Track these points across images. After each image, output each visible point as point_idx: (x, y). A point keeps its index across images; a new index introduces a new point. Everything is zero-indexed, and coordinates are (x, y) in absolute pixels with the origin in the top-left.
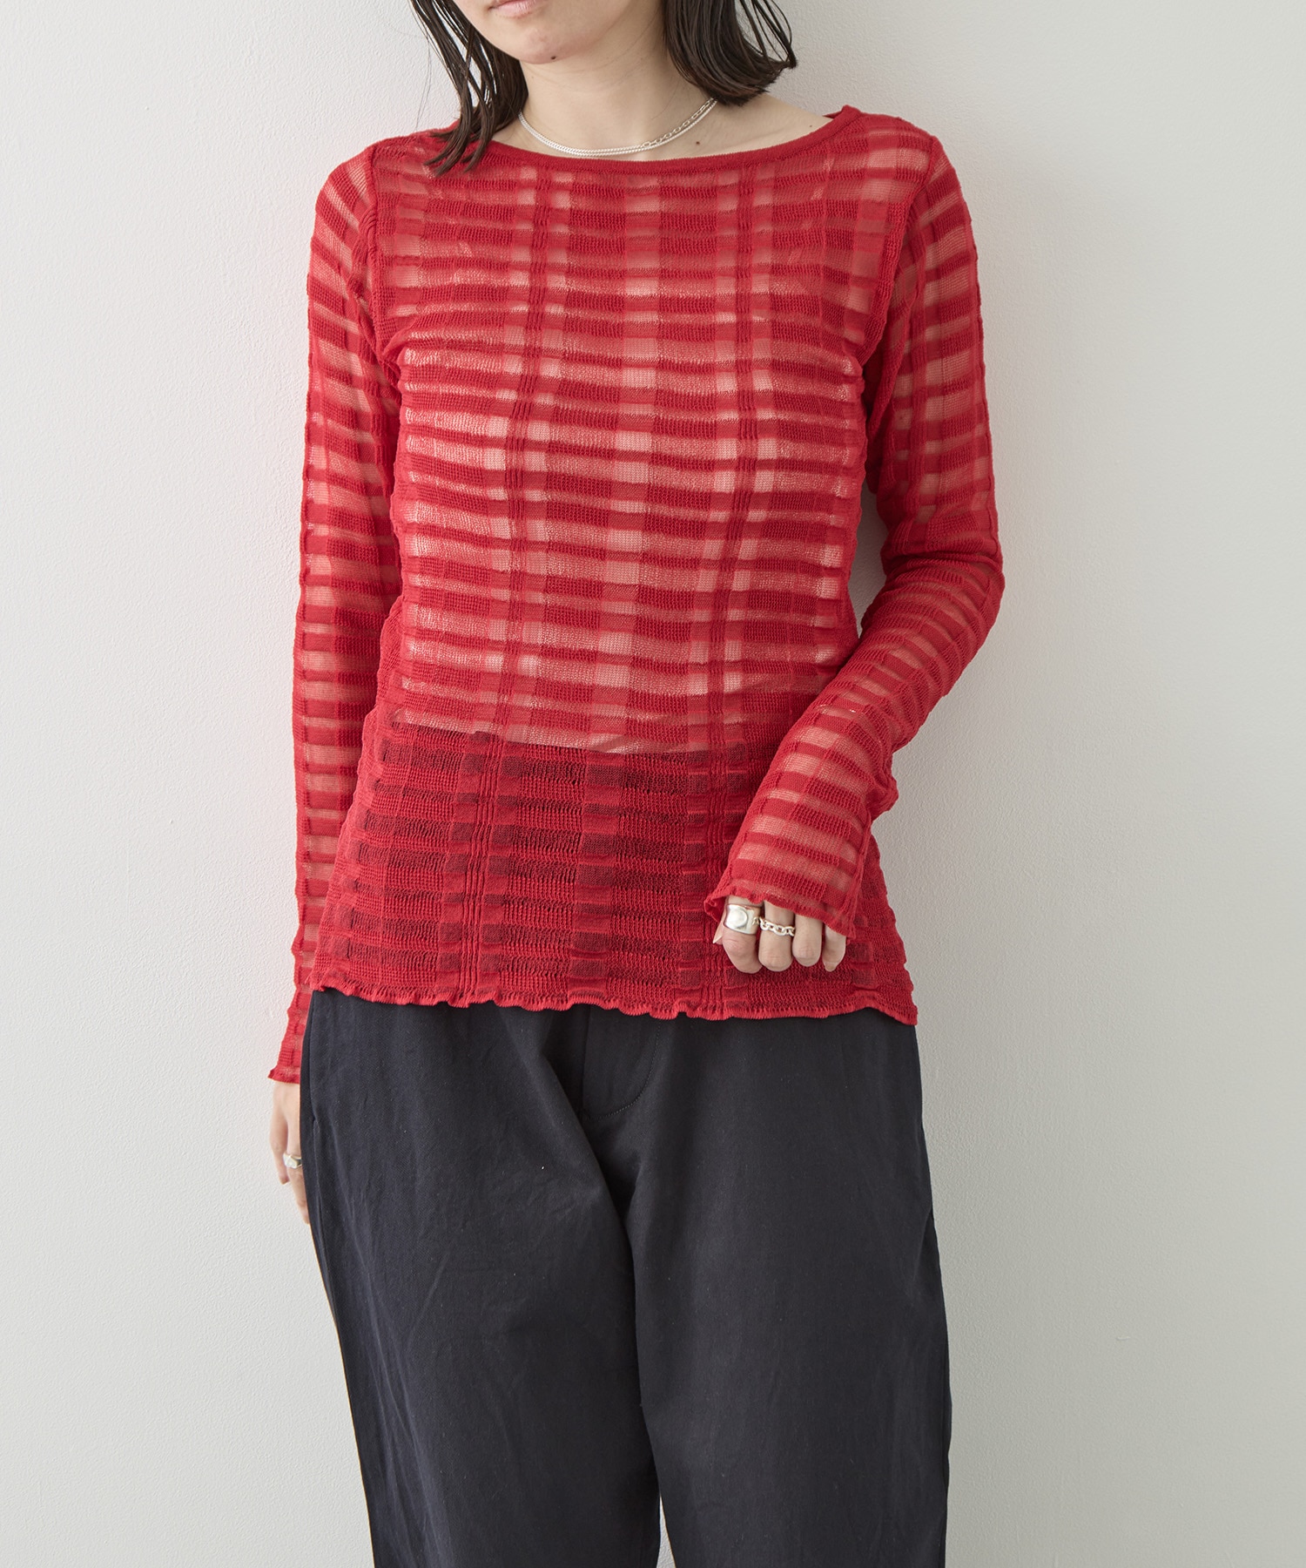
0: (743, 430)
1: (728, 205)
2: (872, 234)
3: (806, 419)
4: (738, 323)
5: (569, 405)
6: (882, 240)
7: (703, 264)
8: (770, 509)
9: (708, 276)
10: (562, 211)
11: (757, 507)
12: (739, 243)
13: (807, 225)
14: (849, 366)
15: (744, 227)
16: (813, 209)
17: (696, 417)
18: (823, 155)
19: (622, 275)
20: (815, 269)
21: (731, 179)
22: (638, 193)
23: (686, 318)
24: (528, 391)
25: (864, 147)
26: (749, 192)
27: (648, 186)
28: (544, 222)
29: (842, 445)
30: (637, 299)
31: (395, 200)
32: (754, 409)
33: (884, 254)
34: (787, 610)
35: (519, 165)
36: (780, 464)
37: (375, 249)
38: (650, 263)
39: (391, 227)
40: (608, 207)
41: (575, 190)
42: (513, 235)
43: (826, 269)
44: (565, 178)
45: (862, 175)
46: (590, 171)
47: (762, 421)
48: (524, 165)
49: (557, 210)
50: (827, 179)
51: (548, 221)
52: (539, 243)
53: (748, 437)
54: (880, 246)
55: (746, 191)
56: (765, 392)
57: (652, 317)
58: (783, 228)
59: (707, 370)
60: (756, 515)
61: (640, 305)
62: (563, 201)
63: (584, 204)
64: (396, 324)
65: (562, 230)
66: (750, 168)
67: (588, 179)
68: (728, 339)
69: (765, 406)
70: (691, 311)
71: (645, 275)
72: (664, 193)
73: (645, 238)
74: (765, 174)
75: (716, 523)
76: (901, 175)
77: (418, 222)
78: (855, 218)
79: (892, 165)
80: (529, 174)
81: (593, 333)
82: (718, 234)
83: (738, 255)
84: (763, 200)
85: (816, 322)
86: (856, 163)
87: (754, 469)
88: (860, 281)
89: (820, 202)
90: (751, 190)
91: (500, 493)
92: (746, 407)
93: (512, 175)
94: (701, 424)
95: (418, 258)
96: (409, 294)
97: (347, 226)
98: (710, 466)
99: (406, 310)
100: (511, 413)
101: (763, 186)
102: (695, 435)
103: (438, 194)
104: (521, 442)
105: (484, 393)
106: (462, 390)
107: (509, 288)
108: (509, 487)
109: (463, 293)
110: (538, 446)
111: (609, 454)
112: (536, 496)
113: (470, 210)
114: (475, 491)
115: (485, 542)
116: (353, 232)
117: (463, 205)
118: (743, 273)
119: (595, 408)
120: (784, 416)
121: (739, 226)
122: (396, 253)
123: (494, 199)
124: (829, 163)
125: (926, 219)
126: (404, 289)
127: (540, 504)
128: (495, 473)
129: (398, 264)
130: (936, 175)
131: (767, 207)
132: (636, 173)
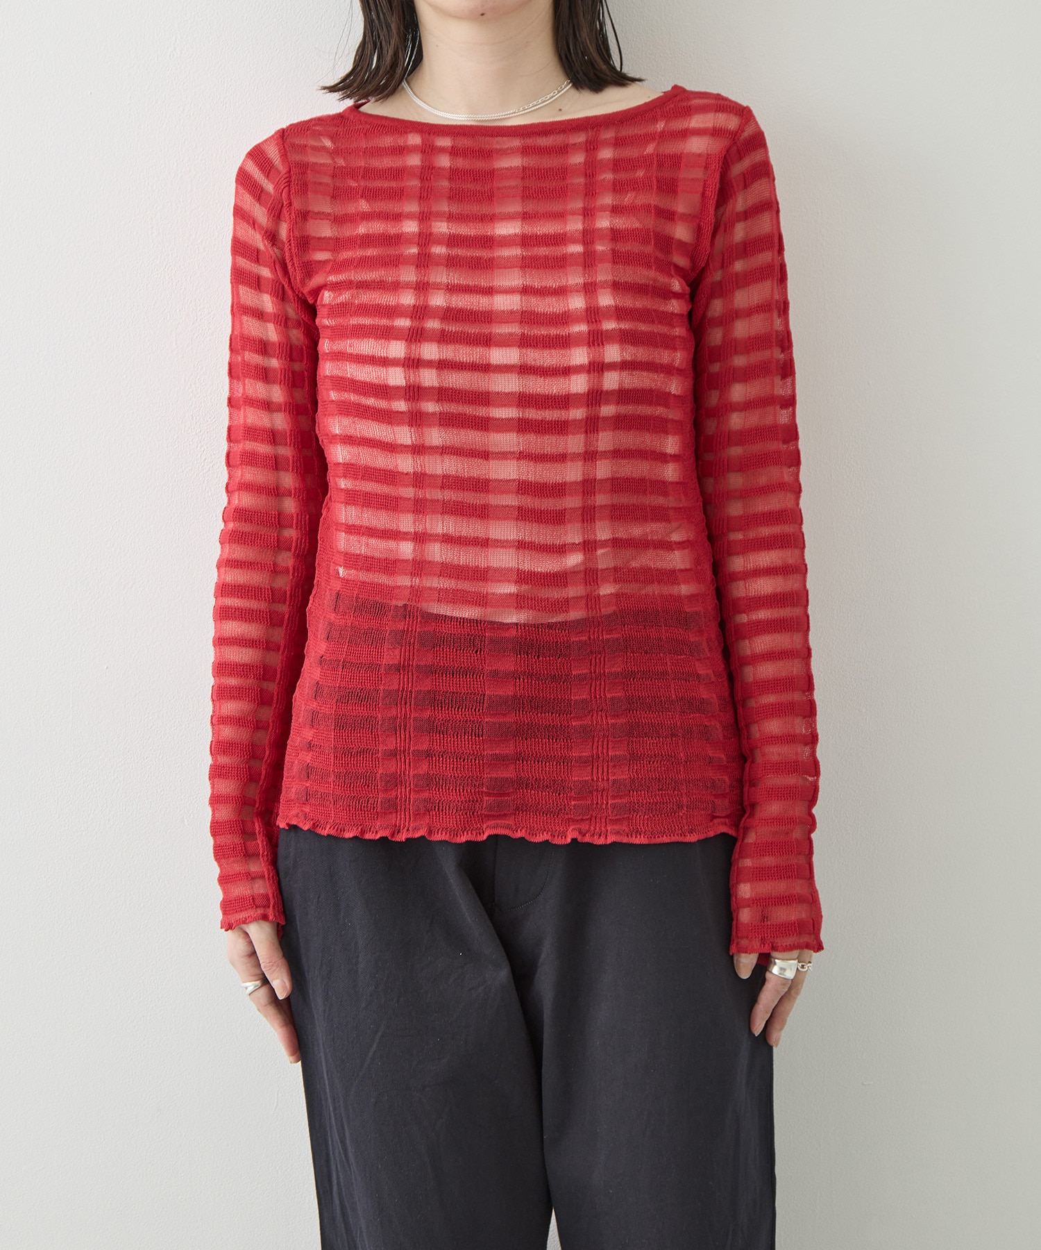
0: (591, 339)
1: (578, 159)
2: (693, 179)
3: (643, 327)
4: (584, 253)
5: (453, 328)
6: (702, 184)
7: (556, 207)
8: (618, 403)
9: (560, 216)
10: (443, 169)
11: (607, 403)
12: (586, 188)
13: (640, 173)
14: (677, 285)
15: (590, 176)
16: (645, 161)
18: (655, 120)
19: (492, 218)
20: (647, 208)
21: (580, 138)
22: (504, 153)
23: (543, 251)
24: (419, 318)
25: (688, 112)
26: (594, 149)
27: (512, 146)
28: (429, 178)
29: (675, 349)
30: (504, 237)
31: (304, 167)
32: (600, 321)
33: (703, 194)
34: (645, 493)
35: (406, 133)
36: (624, 366)
37: (290, 204)
38: (515, 208)
39: (304, 188)
40: (480, 165)
41: (454, 152)
42: (405, 191)
43: (656, 207)
44: (445, 142)
45: (685, 134)
46: (464, 135)
47: (607, 331)
48: (411, 132)
49: (439, 168)
50: (657, 137)
51: (432, 177)
52: (425, 195)
53: (596, 344)
54: (701, 189)
55: (592, 147)
56: (608, 307)
57: (516, 252)
58: (623, 176)
59: (561, 292)
60: (608, 410)
61: (506, 242)
62: (444, 162)
63: (461, 163)
64: (313, 266)
65: (444, 184)
66: (595, 129)
67: (464, 142)
68: (577, 265)
69: (609, 318)
70: (547, 245)
71: (509, 217)
72: (525, 151)
73: (510, 187)
74: (608, 135)
75: (576, 420)
76: (716, 132)
77: (327, 185)
78: (679, 167)
79: (710, 125)
80: (414, 139)
81: (469, 267)
82: (569, 182)
83: (585, 198)
84: (606, 154)
85: (649, 249)
86: (679, 124)
87: (602, 371)
88: (684, 218)
89: (651, 155)
90: (596, 147)
91: (401, 406)
92: (594, 320)
93: (401, 142)
94: (558, 337)
95: (329, 214)
96: (323, 243)
97: (262, 190)
98: (567, 371)
99: (321, 256)
100: (407, 337)
101: (605, 143)
102: (553, 346)
103: (341, 162)
104: (416, 361)
105: (384, 322)
106: (367, 321)
107: (402, 234)
108: (409, 400)
109: (367, 241)
110: (429, 364)
111: (486, 368)
112: (430, 407)
113: (369, 173)
114: (382, 404)
115: (391, 448)
116: (268, 194)
117: (362, 169)
118: (589, 212)
119: (473, 329)
120: (625, 326)
121: (586, 175)
122: (310, 208)
123: (387, 162)
124: (660, 126)
125: (737, 169)
126: (319, 238)
127: (434, 414)
128: (397, 388)
129: (312, 218)
130: (746, 134)
131: (609, 159)
132: (503, 136)
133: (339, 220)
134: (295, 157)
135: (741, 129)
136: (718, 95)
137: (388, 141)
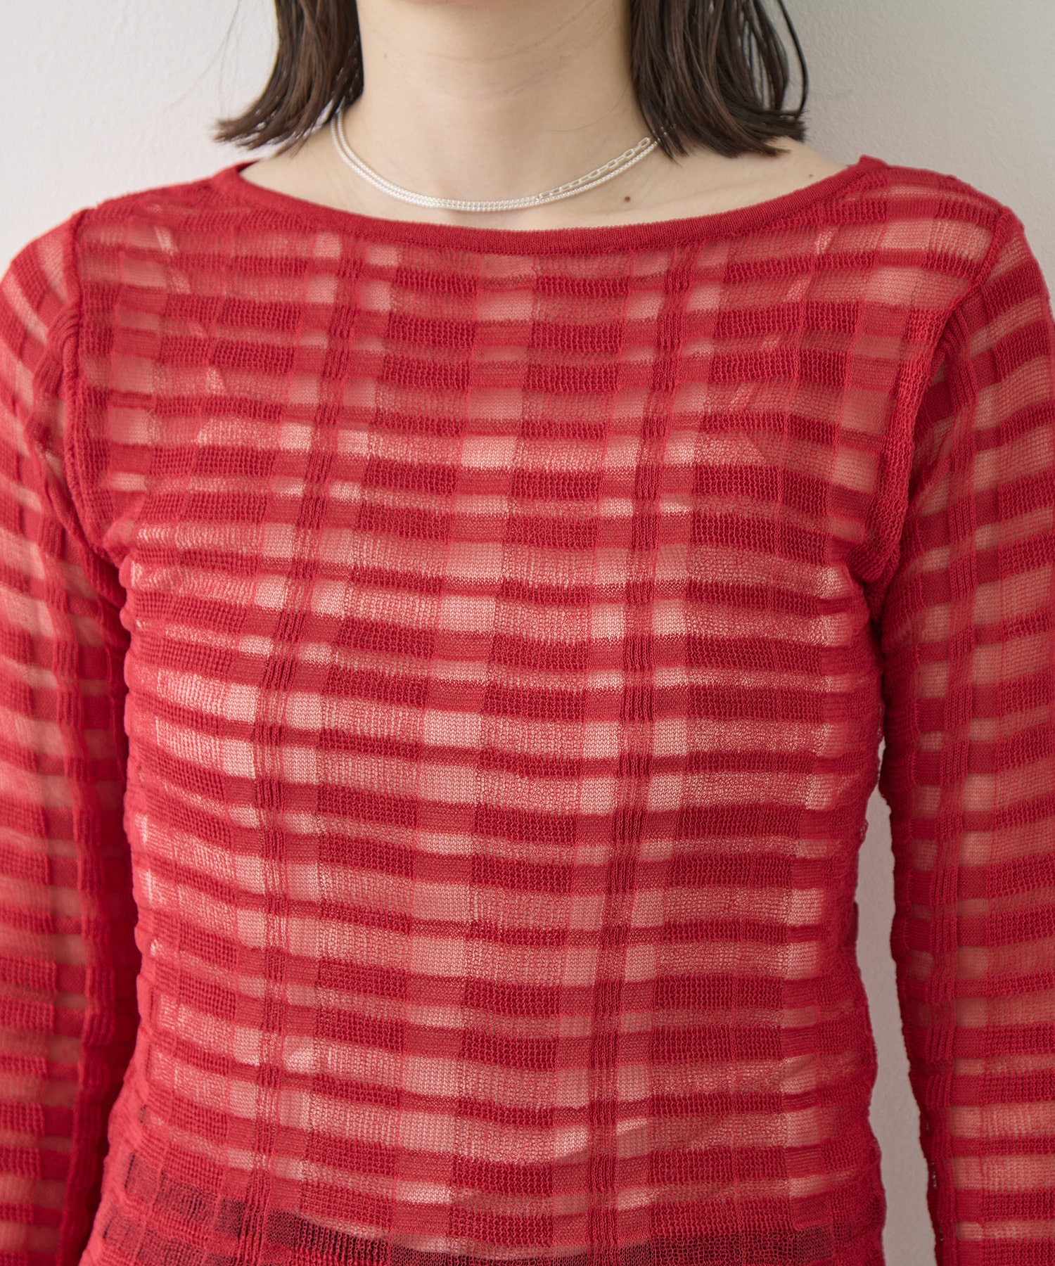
0: (628, 706)
1: (647, 308)
2: (877, 360)
3: (747, 680)
4: (634, 518)
5: (358, 662)
6: (894, 372)
7: (589, 411)
8: (677, 837)
9: (594, 434)
10: (376, 314)
11: (656, 834)
12: (655, 374)
13: (770, 343)
14: (831, 581)
15: (665, 347)
16: (780, 319)
17: (553, 682)
18: (812, 227)
19: (456, 429)
20: (773, 422)
21: (657, 265)
22: (498, 287)
23: (550, 509)
24: (290, 638)
25: (880, 213)
26: (681, 288)
27: (516, 275)
28: (345, 333)
29: (818, 720)
30: (478, 473)
31: (109, 295)
32: (650, 668)
33: (894, 393)
34: (726, 1004)
35: (314, 231)
36: (695, 763)
37: (76, 373)
38: (507, 407)
39: (104, 342)
40: (450, 310)
41: (401, 279)
42: (296, 355)
43: (794, 419)
44: (385, 257)
45: (870, 261)
46: (425, 244)
47: (663, 691)
48: (323, 230)
49: (369, 313)
50: (812, 268)
51: (352, 330)
52: (334, 370)
53: (637, 718)
54: (889, 382)
55: (678, 285)
56: (672, 639)
57: (497, 506)
58: (735, 347)
59: (580, 598)
60: (656, 848)
61: (482, 483)
62: (381, 299)
63: (414, 304)
64: (113, 501)
65: (375, 347)
66: (688, 248)
67: (425, 260)
68: (617, 544)
69: (669, 663)
70: (561, 496)
71: (494, 430)
72: (544, 287)
73: (503, 365)
74: (715, 259)
75: (588, 867)
76: (935, 262)
77: (150, 334)
78: (852, 332)
79: (922, 245)
80: (328, 247)
81: (401, 534)
82: (623, 359)
83: (651, 394)
84: (706, 300)
85: (772, 511)
86: (860, 240)
87: (647, 773)
88: (854, 440)
89: (796, 306)
90: (685, 284)
91: (248, 816)
92: (637, 666)
93: (302, 249)
94: (561, 696)
95: (148, 397)
96: (133, 456)
97: (26, 335)
98: (574, 769)
99: (127, 482)
100: (260, 679)
101: (707, 277)
102: (550, 717)
103: (182, 285)
104: (275, 732)
105: (221, 641)
106: (195, 635)
107: (278, 452)
108: (262, 806)
109: (211, 461)
110: (304, 738)
111: (414, 751)
112: (304, 823)
113: (236, 312)
114: (214, 807)
115: (229, 894)
116: (38, 345)
117: (220, 304)
118: (655, 429)
119: (394, 667)
120: (705, 678)
121: (659, 344)
122: (112, 385)
123: (271, 291)
124: (822, 243)
125: (980, 341)
126: (126, 446)
127: (309, 837)
128: (240, 781)
129: (115, 405)
130: (1001, 269)
131: (709, 313)
132: (501, 251)
133: (167, 408)
134: (97, 272)
135: (991, 256)
136: (951, 179)
137: (277, 245)
